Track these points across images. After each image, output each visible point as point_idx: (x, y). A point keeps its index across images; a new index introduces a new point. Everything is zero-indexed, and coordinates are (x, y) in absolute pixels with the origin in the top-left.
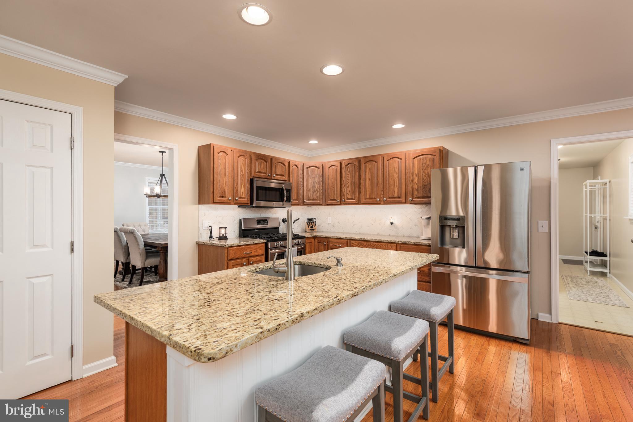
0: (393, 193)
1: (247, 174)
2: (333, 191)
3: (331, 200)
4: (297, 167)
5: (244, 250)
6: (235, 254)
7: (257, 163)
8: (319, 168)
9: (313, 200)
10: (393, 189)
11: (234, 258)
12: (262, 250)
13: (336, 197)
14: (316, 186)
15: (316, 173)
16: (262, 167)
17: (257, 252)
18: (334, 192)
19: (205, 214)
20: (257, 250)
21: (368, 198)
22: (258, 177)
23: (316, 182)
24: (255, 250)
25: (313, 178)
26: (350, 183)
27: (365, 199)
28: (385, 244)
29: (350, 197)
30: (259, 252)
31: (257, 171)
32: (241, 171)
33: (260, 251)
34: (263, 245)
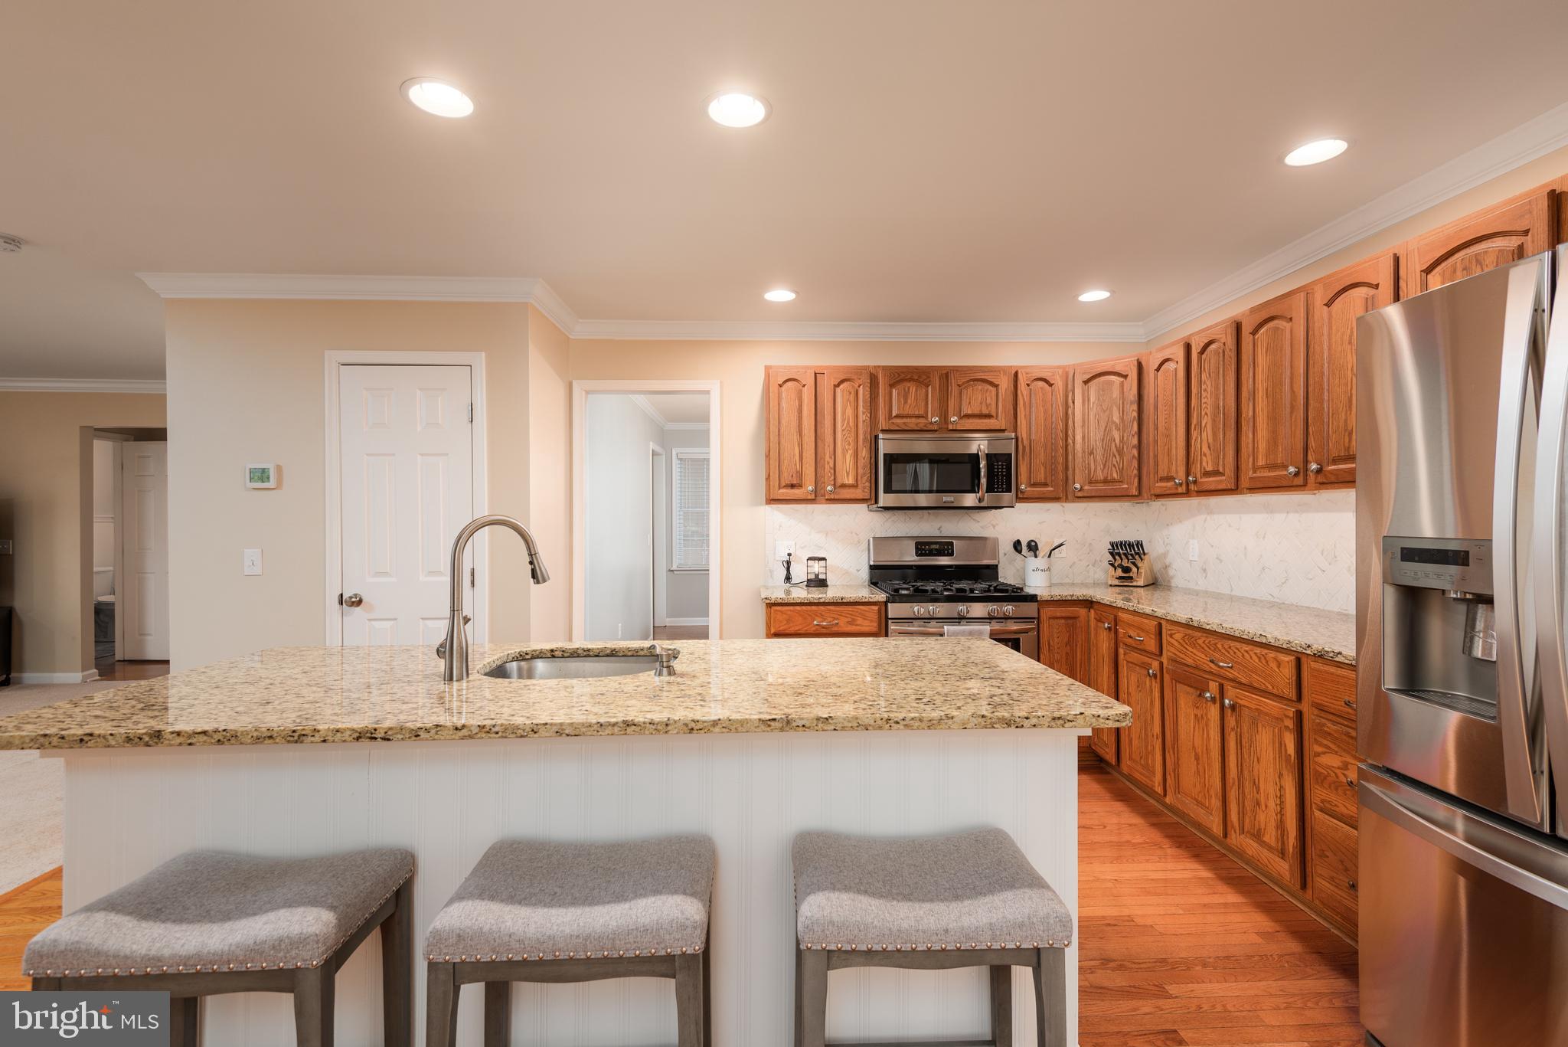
0: (1347, 440)
1: (861, 424)
2: (1166, 447)
3: (1162, 479)
4: (1051, 385)
5: (814, 616)
6: (788, 621)
7: (895, 392)
8: (1125, 377)
9: (1105, 481)
10: (1346, 421)
11: (787, 632)
12: (871, 621)
13: (1174, 468)
14: (1116, 435)
15: (1114, 396)
16: (909, 401)
17: (857, 625)
18: (1170, 450)
19: (780, 526)
20: (854, 620)
21: (1263, 467)
22: (897, 428)
23: (1115, 423)
24: (850, 620)
25: (1104, 411)
26: (1209, 414)
27: (1254, 472)
28: (1258, 650)
29: (1210, 468)
30: (861, 626)
31: (894, 415)
32: (843, 421)
33: (866, 623)
34: (876, 608)
